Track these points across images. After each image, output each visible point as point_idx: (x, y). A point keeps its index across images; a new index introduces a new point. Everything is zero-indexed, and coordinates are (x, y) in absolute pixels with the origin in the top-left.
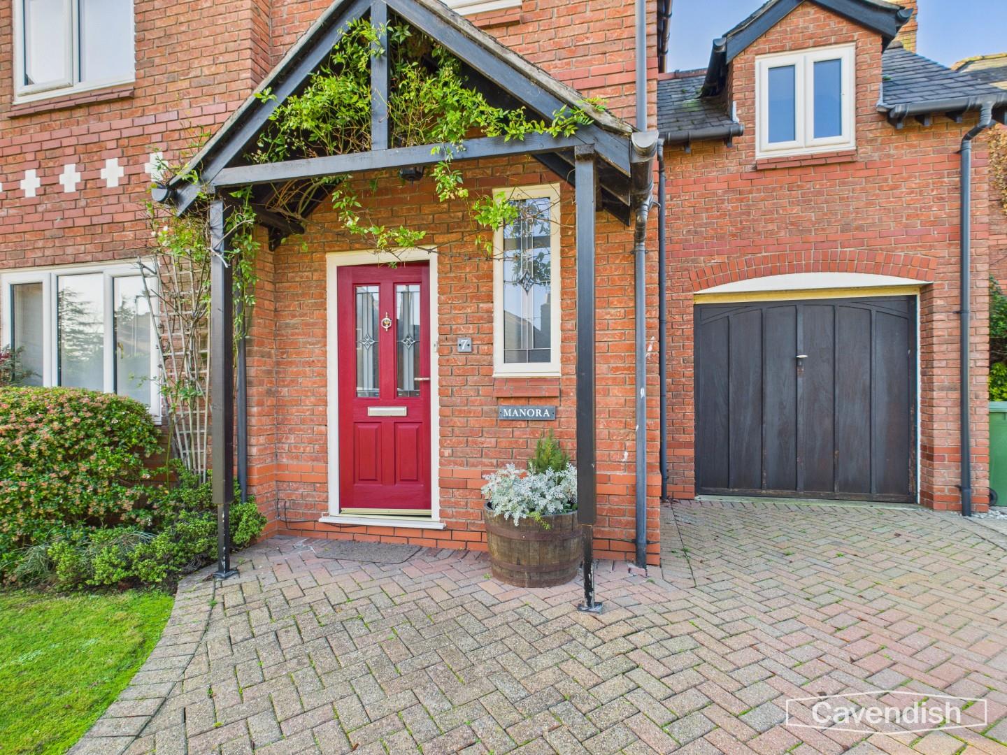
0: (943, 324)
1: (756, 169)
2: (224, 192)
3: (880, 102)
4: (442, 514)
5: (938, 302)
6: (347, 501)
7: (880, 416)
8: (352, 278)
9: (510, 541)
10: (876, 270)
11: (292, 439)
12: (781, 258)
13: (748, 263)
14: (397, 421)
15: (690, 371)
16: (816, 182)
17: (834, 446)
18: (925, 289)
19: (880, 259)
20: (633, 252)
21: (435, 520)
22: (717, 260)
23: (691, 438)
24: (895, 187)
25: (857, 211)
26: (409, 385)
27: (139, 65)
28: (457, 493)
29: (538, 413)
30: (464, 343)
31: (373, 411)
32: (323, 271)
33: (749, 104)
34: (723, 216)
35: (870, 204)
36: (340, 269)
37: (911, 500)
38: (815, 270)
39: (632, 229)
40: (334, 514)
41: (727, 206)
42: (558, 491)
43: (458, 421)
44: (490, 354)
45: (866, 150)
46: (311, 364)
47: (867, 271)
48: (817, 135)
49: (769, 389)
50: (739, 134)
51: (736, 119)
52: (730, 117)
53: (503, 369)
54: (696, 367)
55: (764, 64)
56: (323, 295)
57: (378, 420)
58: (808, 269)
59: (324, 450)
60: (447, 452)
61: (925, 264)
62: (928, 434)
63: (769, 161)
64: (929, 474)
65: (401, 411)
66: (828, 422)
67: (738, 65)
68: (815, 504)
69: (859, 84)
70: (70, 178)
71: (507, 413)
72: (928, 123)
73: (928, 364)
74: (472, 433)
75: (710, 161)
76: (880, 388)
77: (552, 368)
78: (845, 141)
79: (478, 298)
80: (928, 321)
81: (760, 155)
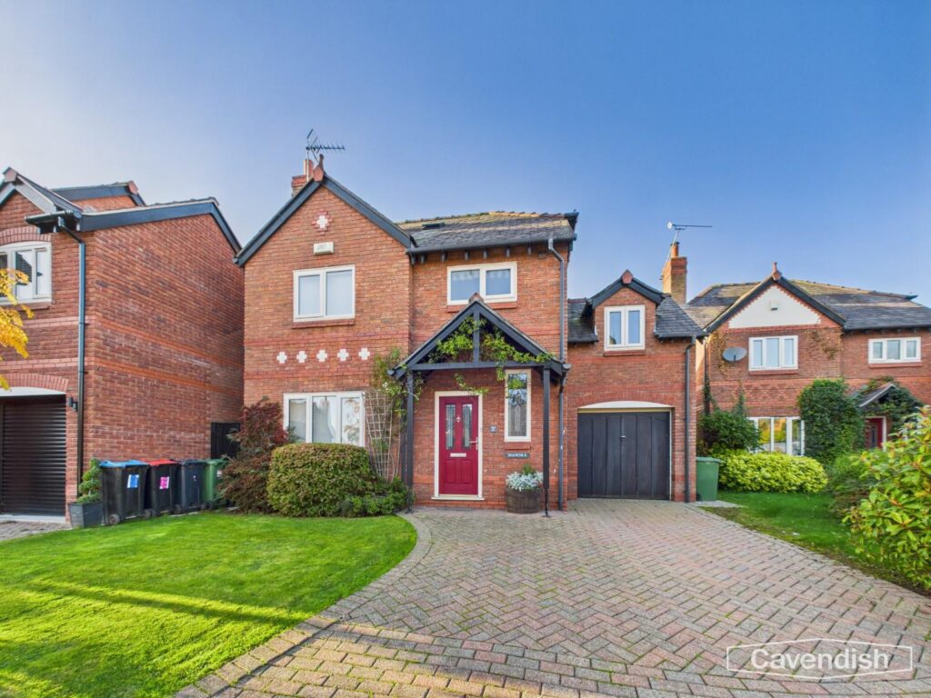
0: (679, 424)
1: (604, 356)
2: (415, 372)
3: (655, 331)
4: (483, 495)
5: (677, 415)
6: (442, 491)
7: (655, 463)
8: (444, 401)
9: (517, 498)
10: (653, 400)
11: (419, 466)
12: (614, 394)
13: (601, 396)
14: (462, 459)
15: (576, 442)
16: (630, 363)
17: (637, 476)
18: (673, 409)
19: (654, 396)
20: (559, 397)
21: (480, 497)
22: (588, 394)
23: (576, 472)
24: (661, 366)
25: (645, 376)
26: (467, 444)
27: (357, 311)
28: (489, 486)
29: (522, 455)
30: (493, 429)
31: (453, 455)
32: (434, 398)
33: (602, 328)
34: (590, 375)
35: (651, 373)
36: (440, 398)
37: (667, 498)
38: (629, 400)
39: (558, 388)
40: (436, 495)
41: (592, 371)
42: (534, 480)
43: (490, 459)
44: (503, 433)
45: (650, 350)
46: (428, 436)
47: (649, 401)
48: (630, 342)
49: (610, 450)
50: (597, 341)
51: (596, 334)
52: (593, 332)
53: (508, 438)
54: (578, 440)
55: (608, 310)
56: (433, 408)
57: (455, 458)
58: (625, 399)
59: (433, 470)
60: (486, 471)
61: (672, 399)
62: (673, 471)
63: (610, 352)
64: (673, 487)
65: (464, 455)
66: (634, 466)
67: (597, 310)
68: (628, 500)
69: (647, 322)
70: (322, 356)
71: (510, 455)
72: (672, 341)
73: (674, 441)
74: (496, 463)
75: (584, 351)
76: (655, 451)
77: (527, 438)
78: (640, 345)
79: (499, 412)
80: (674, 423)
81: (606, 349)
